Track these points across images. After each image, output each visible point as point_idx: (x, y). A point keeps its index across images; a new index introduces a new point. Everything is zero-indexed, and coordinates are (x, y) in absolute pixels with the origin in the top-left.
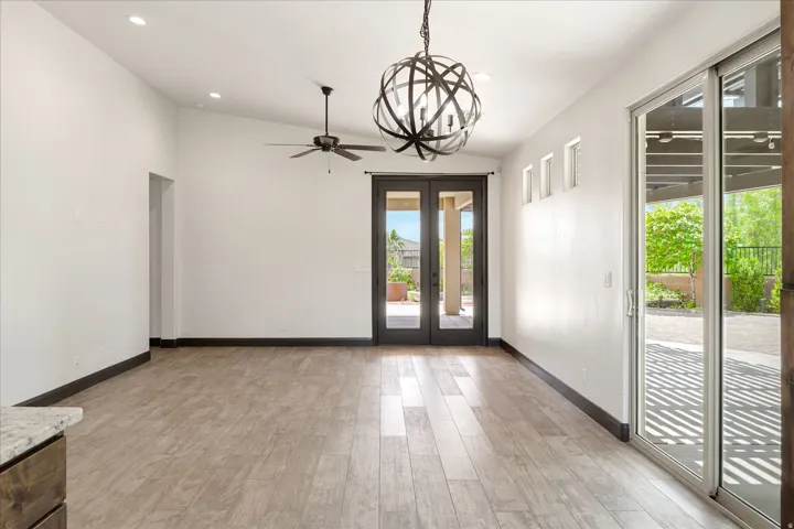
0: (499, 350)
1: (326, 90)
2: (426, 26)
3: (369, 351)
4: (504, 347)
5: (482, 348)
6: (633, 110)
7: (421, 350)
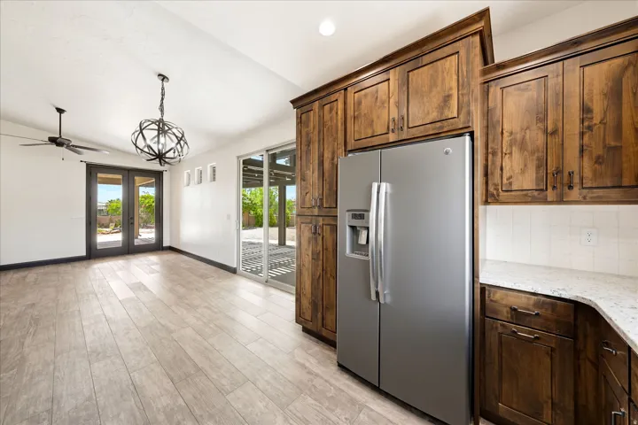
0: (169, 251)
1: (60, 111)
2: (162, 105)
3: (85, 263)
4: (172, 249)
5: (160, 252)
6: (238, 157)
7: (123, 257)
